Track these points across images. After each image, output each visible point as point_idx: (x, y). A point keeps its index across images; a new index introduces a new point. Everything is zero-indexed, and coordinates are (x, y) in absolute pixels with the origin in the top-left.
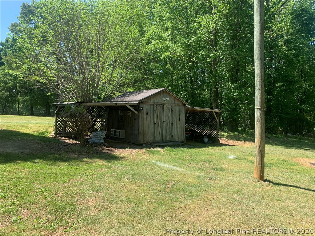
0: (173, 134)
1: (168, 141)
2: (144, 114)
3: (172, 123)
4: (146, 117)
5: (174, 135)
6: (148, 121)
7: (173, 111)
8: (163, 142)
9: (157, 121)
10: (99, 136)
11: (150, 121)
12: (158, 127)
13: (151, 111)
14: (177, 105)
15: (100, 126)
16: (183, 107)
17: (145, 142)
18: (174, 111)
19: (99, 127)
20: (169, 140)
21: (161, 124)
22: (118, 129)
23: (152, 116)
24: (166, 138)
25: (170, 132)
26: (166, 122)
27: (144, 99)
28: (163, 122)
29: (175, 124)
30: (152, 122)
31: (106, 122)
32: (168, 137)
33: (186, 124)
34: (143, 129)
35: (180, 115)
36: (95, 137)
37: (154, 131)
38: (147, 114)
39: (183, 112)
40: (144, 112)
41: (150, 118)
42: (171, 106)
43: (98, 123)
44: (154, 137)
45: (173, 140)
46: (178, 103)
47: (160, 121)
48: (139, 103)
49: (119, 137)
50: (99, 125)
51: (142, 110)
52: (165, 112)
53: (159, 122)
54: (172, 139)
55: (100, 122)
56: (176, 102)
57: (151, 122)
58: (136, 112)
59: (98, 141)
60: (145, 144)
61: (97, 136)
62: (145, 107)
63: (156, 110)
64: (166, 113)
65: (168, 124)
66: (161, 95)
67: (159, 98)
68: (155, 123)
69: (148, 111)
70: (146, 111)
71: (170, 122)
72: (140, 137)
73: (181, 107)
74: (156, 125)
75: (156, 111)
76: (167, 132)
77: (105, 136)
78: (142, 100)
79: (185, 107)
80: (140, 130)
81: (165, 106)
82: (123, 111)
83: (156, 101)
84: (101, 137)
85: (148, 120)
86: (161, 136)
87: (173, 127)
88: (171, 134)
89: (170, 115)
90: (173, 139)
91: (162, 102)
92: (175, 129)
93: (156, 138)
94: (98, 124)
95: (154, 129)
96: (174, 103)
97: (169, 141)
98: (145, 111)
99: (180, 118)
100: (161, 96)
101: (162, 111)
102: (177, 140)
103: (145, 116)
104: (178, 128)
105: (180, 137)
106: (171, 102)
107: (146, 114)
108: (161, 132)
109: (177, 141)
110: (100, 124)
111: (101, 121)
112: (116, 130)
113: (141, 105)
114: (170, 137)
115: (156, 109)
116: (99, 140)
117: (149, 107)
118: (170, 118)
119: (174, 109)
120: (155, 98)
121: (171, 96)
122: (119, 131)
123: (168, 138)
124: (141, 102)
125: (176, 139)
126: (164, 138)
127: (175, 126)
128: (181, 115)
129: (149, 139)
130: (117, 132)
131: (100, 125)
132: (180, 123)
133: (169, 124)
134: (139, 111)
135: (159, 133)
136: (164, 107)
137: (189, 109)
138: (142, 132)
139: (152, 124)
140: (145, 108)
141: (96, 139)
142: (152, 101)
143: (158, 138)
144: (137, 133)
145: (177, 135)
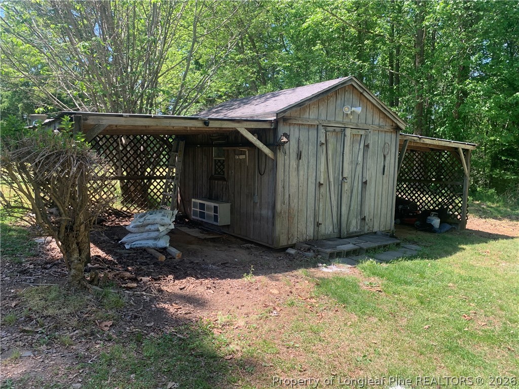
0: (366, 214)
1: (353, 233)
2: (291, 156)
3: (364, 181)
4: (295, 166)
5: (369, 216)
6: (301, 178)
7: (368, 146)
8: (340, 238)
9: (326, 176)
10: (153, 228)
11: (305, 177)
12: (328, 193)
13: (311, 147)
14: (380, 130)
15: (162, 190)
16: (394, 136)
17: (294, 242)
18: (371, 146)
19: (161, 193)
20: (355, 230)
21: (336, 187)
22: (210, 199)
23: (312, 161)
24: (348, 224)
25: (359, 208)
26: (349, 180)
27: (291, 108)
28: (341, 179)
29: (373, 183)
30: (312, 180)
31: (177, 179)
32: (354, 222)
33: (398, 185)
34: (286, 201)
35: (385, 157)
36: (142, 229)
37: (317, 208)
38: (299, 156)
39: (393, 150)
40: (291, 151)
41: (306, 168)
42: (362, 132)
43: (158, 181)
44: (318, 224)
45: (366, 231)
46: (382, 123)
47: (334, 178)
48: (277, 122)
49: (215, 223)
50: (158, 187)
51: (285, 142)
52: (347, 149)
53: (332, 180)
54: (364, 226)
55: (161, 178)
56: (377, 122)
57: (310, 179)
58: (266, 150)
59: (151, 243)
60: (293, 246)
61: (147, 228)
62: (294, 132)
63: (323, 144)
64: (352, 151)
65: (356, 184)
66: (339, 97)
67: (331, 107)
68: (320, 185)
69: (300, 146)
70: (296, 146)
71: (360, 178)
72: (278, 227)
73: (389, 134)
74: (322, 190)
75: (324, 147)
76: (352, 208)
77: (172, 227)
78: (284, 111)
79: (398, 135)
80: (279, 207)
81: (348, 132)
82: (224, 148)
83: (323, 117)
84: (161, 229)
85: (301, 173)
86: (335, 220)
87: (367, 193)
88: (361, 214)
89: (360, 159)
90: (366, 227)
91: (340, 119)
92: (372, 198)
93: (322, 227)
94: (158, 184)
95: (316, 200)
96: (371, 123)
97: (355, 232)
98: (292, 147)
99: (384, 166)
100: (339, 102)
101: (339, 146)
102: (376, 229)
103: (293, 163)
104: (378, 195)
105: (382, 220)
106: (363, 121)
107: (295, 156)
108: (335, 209)
109: (375, 233)
110: (162, 184)
111: (164, 177)
112: (206, 203)
113: (282, 129)
114: (359, 222)
115: (324, 141)
116: (155, 239)
117: (303, 134)
118: (359, 169)
119: (370, 141)
120: (321, 108)
121: (365, 101)
122: (213, 204)
123: (354, 226)
124: (283, 117)
125: (373, 228)
126: (344, 225)
127: (371, 188)
128: (388, 158)
129: (304, 230)
130: (209, 208)
131: (161, 187)
132: (384, 181)
133: (358, 186)
134: (276, 145)
135: (330, 210)
136: (345, 135)
137: (406, 141)
138: (285, 213)
139: (312, 187)
140: (293, 137)
141: (145, 235)
142: (312, 116)
143: (328, 228)
144: (270, 213)
145: (377, 214)
